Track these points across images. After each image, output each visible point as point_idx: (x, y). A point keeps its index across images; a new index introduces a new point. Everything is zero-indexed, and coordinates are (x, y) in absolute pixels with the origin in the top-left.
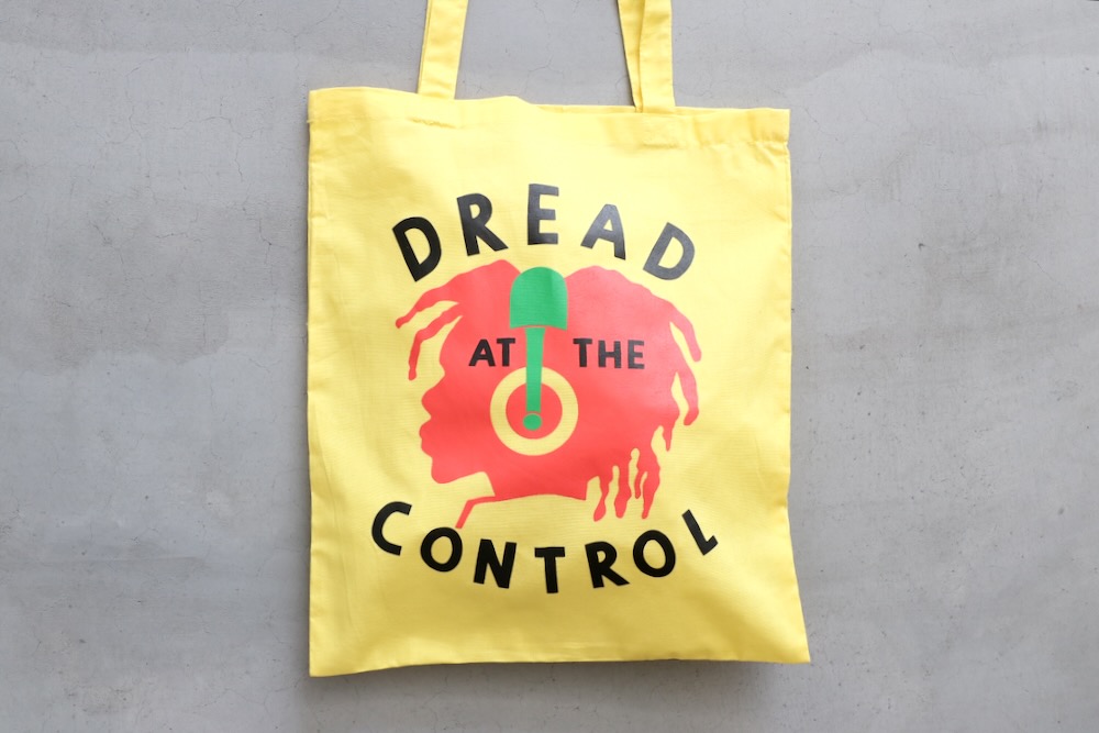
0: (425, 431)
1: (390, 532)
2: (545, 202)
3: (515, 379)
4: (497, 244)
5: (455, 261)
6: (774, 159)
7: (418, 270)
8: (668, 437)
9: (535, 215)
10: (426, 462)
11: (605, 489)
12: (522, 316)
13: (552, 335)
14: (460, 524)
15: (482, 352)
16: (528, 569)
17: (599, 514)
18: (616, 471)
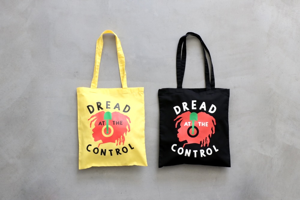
0: (93, 135)
1: (89, 149)
2: (109, 103)
3: (105, 127)
4: (102, 109)
5: (96, 111)
6: (141, 94)
7: (91, 112)
8: (126, 134)
9: (107, 105)
10: (93, 139)
11: (118, 141)
12: (106, 118)
13: (110, 121)
14: (98, 147)
15: (100, 123)
16: (108, 153)
17: (117, 145)
18: (119, 139)
